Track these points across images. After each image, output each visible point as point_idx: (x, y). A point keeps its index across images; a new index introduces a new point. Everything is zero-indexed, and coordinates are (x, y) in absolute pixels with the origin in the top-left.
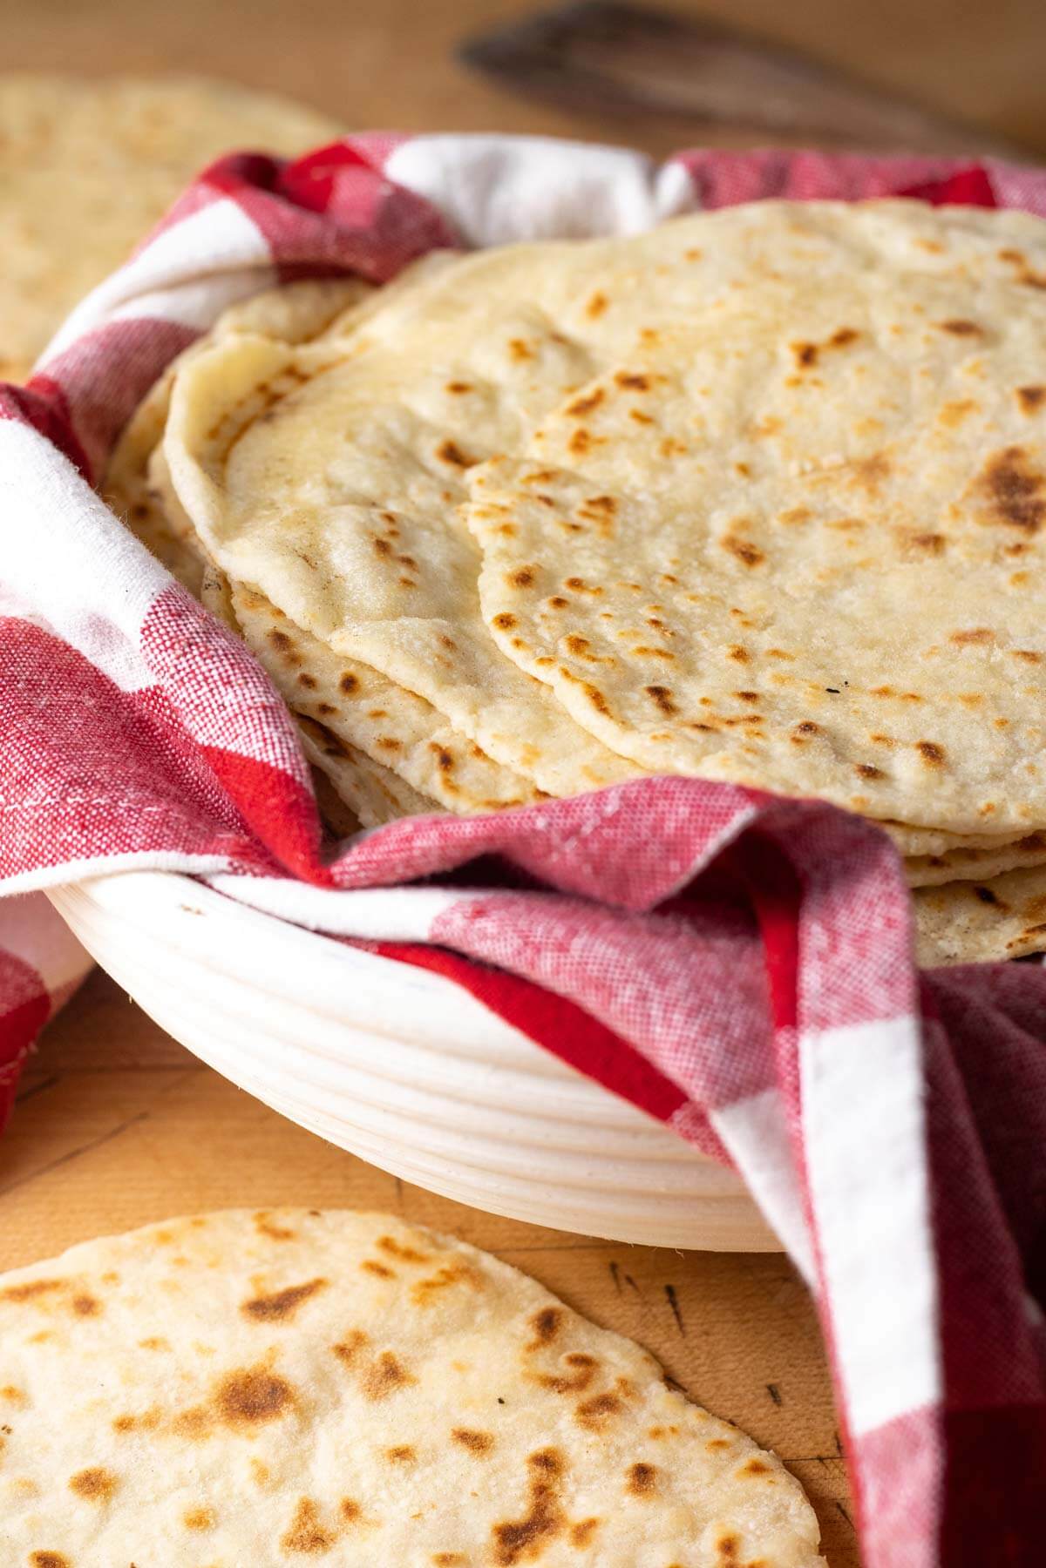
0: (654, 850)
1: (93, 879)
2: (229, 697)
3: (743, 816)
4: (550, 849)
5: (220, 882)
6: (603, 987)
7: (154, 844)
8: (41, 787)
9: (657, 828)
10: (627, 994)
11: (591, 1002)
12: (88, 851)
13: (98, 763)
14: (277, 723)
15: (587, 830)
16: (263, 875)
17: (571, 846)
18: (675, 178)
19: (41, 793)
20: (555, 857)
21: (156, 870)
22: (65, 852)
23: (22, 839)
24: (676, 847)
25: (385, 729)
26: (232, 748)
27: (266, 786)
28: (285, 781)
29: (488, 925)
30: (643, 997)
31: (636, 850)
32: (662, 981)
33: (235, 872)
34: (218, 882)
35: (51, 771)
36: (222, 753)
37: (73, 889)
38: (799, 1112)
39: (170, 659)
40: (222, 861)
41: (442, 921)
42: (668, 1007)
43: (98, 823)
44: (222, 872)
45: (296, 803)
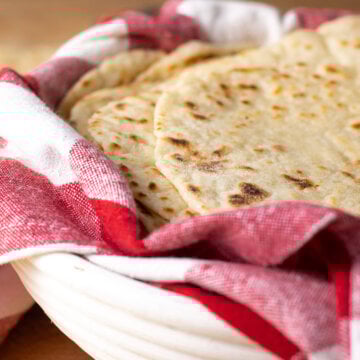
0: (288, 230)
1: (36, 256)
2: (105, 178)
3: (329, 217)
4: (242, 227)
5: (93, 258)
6: (262, 299)
7: (65, 240)
8: (16, 218)
9: (290, 220)
10: (272, 302)
11: (256, 306)
12: (35, 243)
13: (42, 211)
14: (124, 188)
15: (259, 219)
16: (112, 254)
17: (250, 227)
18: (291, 18)
19: (17, 221)
20: (243, 232)
21: (64, 252)
22: (25, 244)
23: (6, 240)
24: (298, 229)
25: (167, 204)
26: (103, 198)
27: (117, 212)
28: (126, 210)
29: (211, 272)
30: (280, 303)
31: (279, 230)
32: (289, 297)
33: (99, 253)
34: (92, 258)
35: (21, 212)
36: (99, 201)
37: (26, 261)
38: (349, 354)
39: (81, 162)
40: (94, 249)
41: (190, 271)
42: (291, 307)
43: (41, 233)
44: (93, 254)
45: (130, 218)
